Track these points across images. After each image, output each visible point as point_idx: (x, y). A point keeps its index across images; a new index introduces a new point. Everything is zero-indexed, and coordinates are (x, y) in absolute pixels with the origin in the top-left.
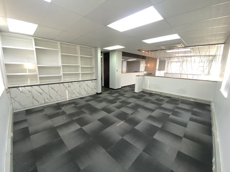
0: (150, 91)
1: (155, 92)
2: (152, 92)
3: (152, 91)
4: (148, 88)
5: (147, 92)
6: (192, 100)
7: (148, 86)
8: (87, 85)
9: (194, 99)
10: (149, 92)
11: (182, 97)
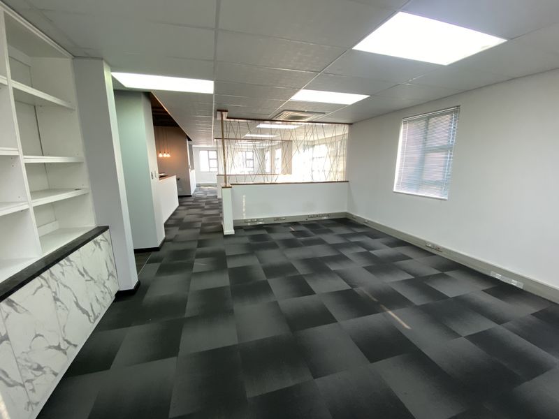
0: (252, 221)
1: (264, 220)
2: (258, 223)
3: (258, 220)
4: (244, 214)
5: (245, 224)
6: (325, 218)
7: (244, 210)
8: (83, 273)
9: (328, 215)
10: (249, 224)
11: (312, 216)
